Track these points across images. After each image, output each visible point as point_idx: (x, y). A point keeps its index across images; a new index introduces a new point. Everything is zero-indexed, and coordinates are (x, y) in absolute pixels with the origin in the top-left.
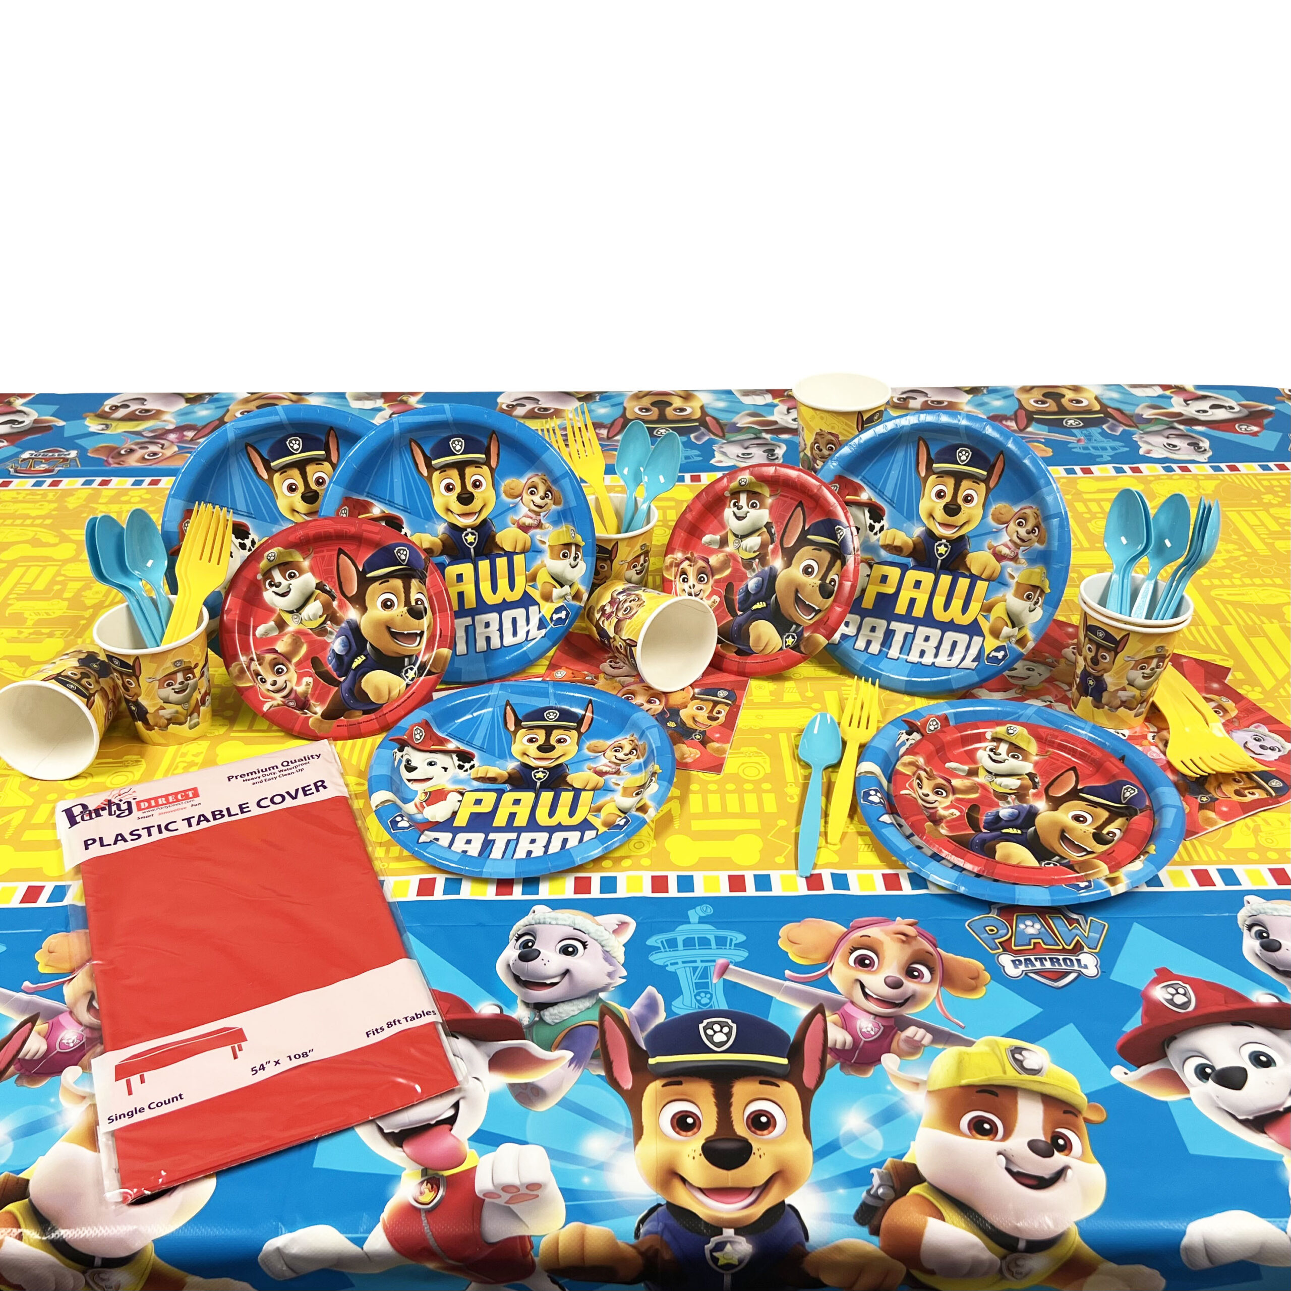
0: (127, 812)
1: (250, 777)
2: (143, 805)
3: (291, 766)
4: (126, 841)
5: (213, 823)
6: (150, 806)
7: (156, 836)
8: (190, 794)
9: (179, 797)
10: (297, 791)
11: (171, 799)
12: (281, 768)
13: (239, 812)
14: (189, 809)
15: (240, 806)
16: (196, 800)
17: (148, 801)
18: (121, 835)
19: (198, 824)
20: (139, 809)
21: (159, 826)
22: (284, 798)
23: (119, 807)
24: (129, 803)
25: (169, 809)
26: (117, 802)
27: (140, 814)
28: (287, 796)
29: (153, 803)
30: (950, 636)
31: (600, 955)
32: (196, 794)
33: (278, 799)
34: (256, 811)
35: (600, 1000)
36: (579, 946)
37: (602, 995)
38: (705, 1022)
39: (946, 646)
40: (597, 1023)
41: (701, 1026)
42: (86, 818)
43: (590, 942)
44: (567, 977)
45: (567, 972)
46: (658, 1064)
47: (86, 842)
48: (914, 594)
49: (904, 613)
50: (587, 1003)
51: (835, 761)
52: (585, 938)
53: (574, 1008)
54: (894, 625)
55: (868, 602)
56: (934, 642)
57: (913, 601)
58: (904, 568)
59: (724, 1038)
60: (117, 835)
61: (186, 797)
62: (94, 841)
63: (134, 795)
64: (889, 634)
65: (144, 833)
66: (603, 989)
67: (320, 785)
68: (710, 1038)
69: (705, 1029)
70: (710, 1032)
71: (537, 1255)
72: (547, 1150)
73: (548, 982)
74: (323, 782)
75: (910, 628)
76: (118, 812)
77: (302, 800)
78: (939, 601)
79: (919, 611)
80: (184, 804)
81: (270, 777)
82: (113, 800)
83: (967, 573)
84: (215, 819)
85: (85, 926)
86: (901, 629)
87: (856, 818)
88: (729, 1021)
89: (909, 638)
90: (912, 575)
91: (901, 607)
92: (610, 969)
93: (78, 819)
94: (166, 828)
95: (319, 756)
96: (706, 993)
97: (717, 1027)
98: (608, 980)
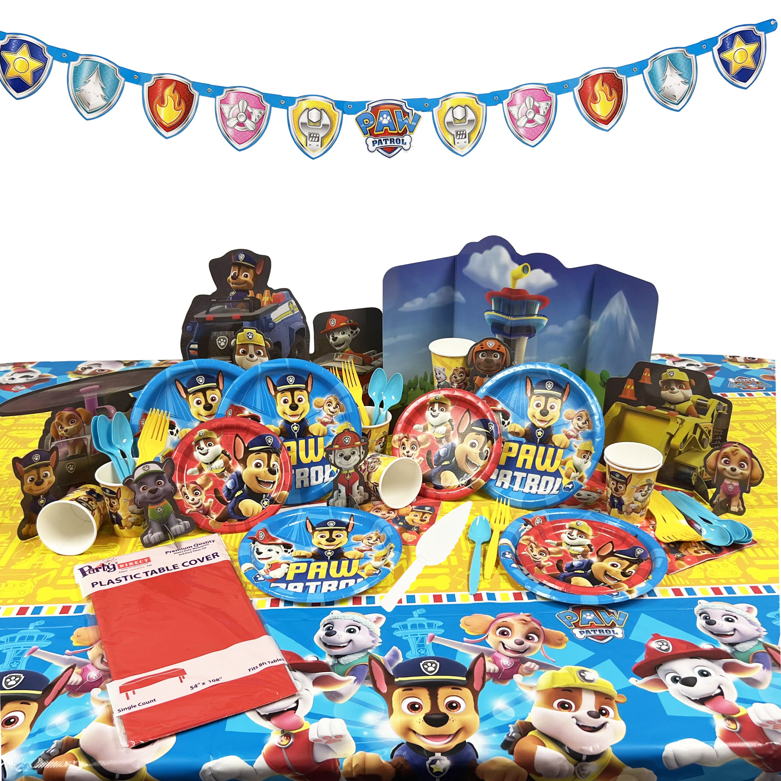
0: (113, 570)
1: (178, 552)
2: (121, 566)
3: (199, 546)
4: (114, 583)
5: (159, 574)
6: (125, 567)
7: (129, 581)
8: (146, 560)
9: (140, 562)
10: (203, 558)
11: (136, 563)
12: (193, 547)
13: (173, 568)
14: (146, 568)
15: (173, 566)
16: (149, 563)
17: (124, 564)
18: (111, 580)
19: (152, 574)
20: (119, 568)
21: (131, 576)
22: (196, 562)
23: (108, 567)
24: (114, 565)
25: (136, 568)
26: (107, 564)
27: (120, 570)
28: (198, 561)
29: (126, 565)
30: (545, 478)
31: (368, 632)
32: (149, 560)
33: (192, 562)
34: (182, 568)
35: (369, 653)
36: (357, 629)
37: (369, 651)
38: (423, 662)
39: (543, 484)
40: (367, 664)
41: (421, 664)
42: (92, 572)
43: (362, 627)
44: (351, 643)
45: (351, 641)
46: (400, 681)
47: (92, 584)
48: (526, 457)
49: (521, 467)
50: (362, 655)
51: (487, 540)
52: (359, 625)
53: (356, 657)
54: (516, 473)
55: (502, 462)
56: (536, 482)
57: (525, 460)
58: (521, 443)
59: (434, 669)
60: (109, 581)
61: (144, 562)
62: (97, 583)
63: (116, 561)
64: (514, 478)
65: (123, 579)
66: (370, 648)
67: (215, 555)
68: (426, 669)
69: (423, 665)
70: (426, 666)
71: (341, 769)
72: (345, 721)
73: (341, 645)
74: (217, 553)
75: (524, 475)
76: (108, 570)
77: (206, 562)
78: (539, 460)
79: (528, 466)
80: (143, 565)
81: (188, 551)
82: (105, 564)
83: (553, 445)
84: (160, 572)
85: (96, 623)
86: (519, 475)
87: (499, 567)
88: (436, 661)
89: (524, 480)
90: (525, 447)
91: (519, 464)
92: (374, 639)
93: (87, 573)
94: (135, 576)
95: (213, 541)
96: (423, 649)
97: (429, 664)
98: (372, 644)
